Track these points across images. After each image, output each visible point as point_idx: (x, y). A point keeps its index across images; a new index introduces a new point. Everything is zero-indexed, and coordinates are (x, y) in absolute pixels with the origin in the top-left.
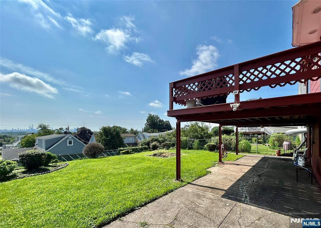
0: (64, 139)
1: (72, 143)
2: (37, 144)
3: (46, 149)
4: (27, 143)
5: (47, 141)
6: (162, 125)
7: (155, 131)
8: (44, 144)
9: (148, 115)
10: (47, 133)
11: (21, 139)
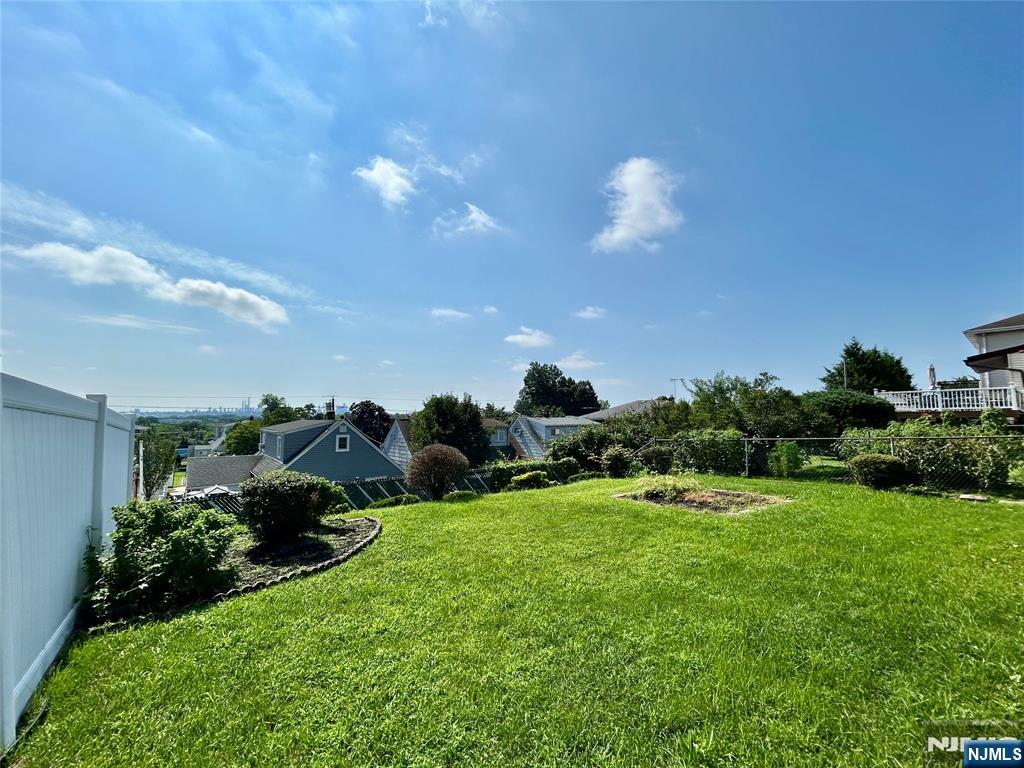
0: (327, 433)
1: (348, 446)
2: (263, 447)
3: (286, 462)
4: (238, 443)
5: (288, 438)
6: (571, 394)
7: (555, 409)
8: (280, 446)
9: (529, 367)
10: (283, 416)
11: (227, 433)
